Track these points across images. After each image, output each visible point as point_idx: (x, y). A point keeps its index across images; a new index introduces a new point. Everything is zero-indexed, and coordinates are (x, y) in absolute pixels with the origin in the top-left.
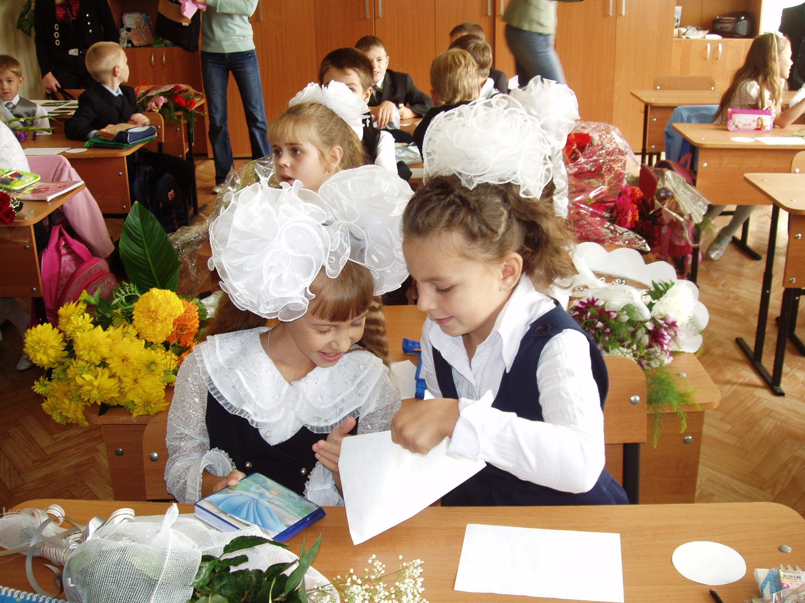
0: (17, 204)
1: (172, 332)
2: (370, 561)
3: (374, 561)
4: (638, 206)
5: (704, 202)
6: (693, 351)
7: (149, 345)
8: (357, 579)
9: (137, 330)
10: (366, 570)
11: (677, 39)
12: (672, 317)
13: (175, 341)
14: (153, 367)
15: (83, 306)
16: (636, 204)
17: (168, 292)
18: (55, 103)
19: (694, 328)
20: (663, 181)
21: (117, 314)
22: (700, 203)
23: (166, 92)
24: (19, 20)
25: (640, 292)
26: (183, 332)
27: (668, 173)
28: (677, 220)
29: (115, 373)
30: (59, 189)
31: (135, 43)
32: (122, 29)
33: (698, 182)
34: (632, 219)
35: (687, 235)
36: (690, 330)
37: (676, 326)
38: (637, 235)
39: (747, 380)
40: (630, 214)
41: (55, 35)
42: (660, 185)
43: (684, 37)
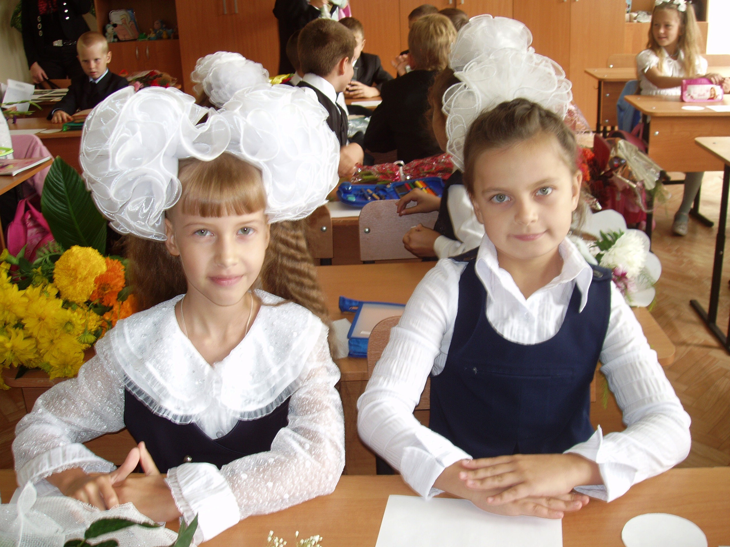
1: (94, 292)
2: (269, 539)
3: (273, 538)
4: (589, 167)
5: (655, 168)
6: (645, 304)
7: (67, 304)
9: (58, 289)
11: (628, 23)
12: (621, 268)
13: (96, 302)
14: (69, 327)
15: (5, 266)
16: (587, 164)
17: (90, 250)
18: (41, 92)
19: (646, 280)
20: (616, 150)
21: (37, 273)
22: (652, 170)
23: (142, 78)
24: (12, 19)
25: (589, 244)
26: (105, 291)
27: (621, 142)
28: (631, 187)
29: (31, 334)
30: (27, 165)
31: (121, 37)
32: (108, 25)
33: (651, 150)
35: (640, 201)
36: (642, 282)
37: (626, 278)
39: (702, 341)
41: (38, 27)
42: (613, 154)
43: (635, 21)
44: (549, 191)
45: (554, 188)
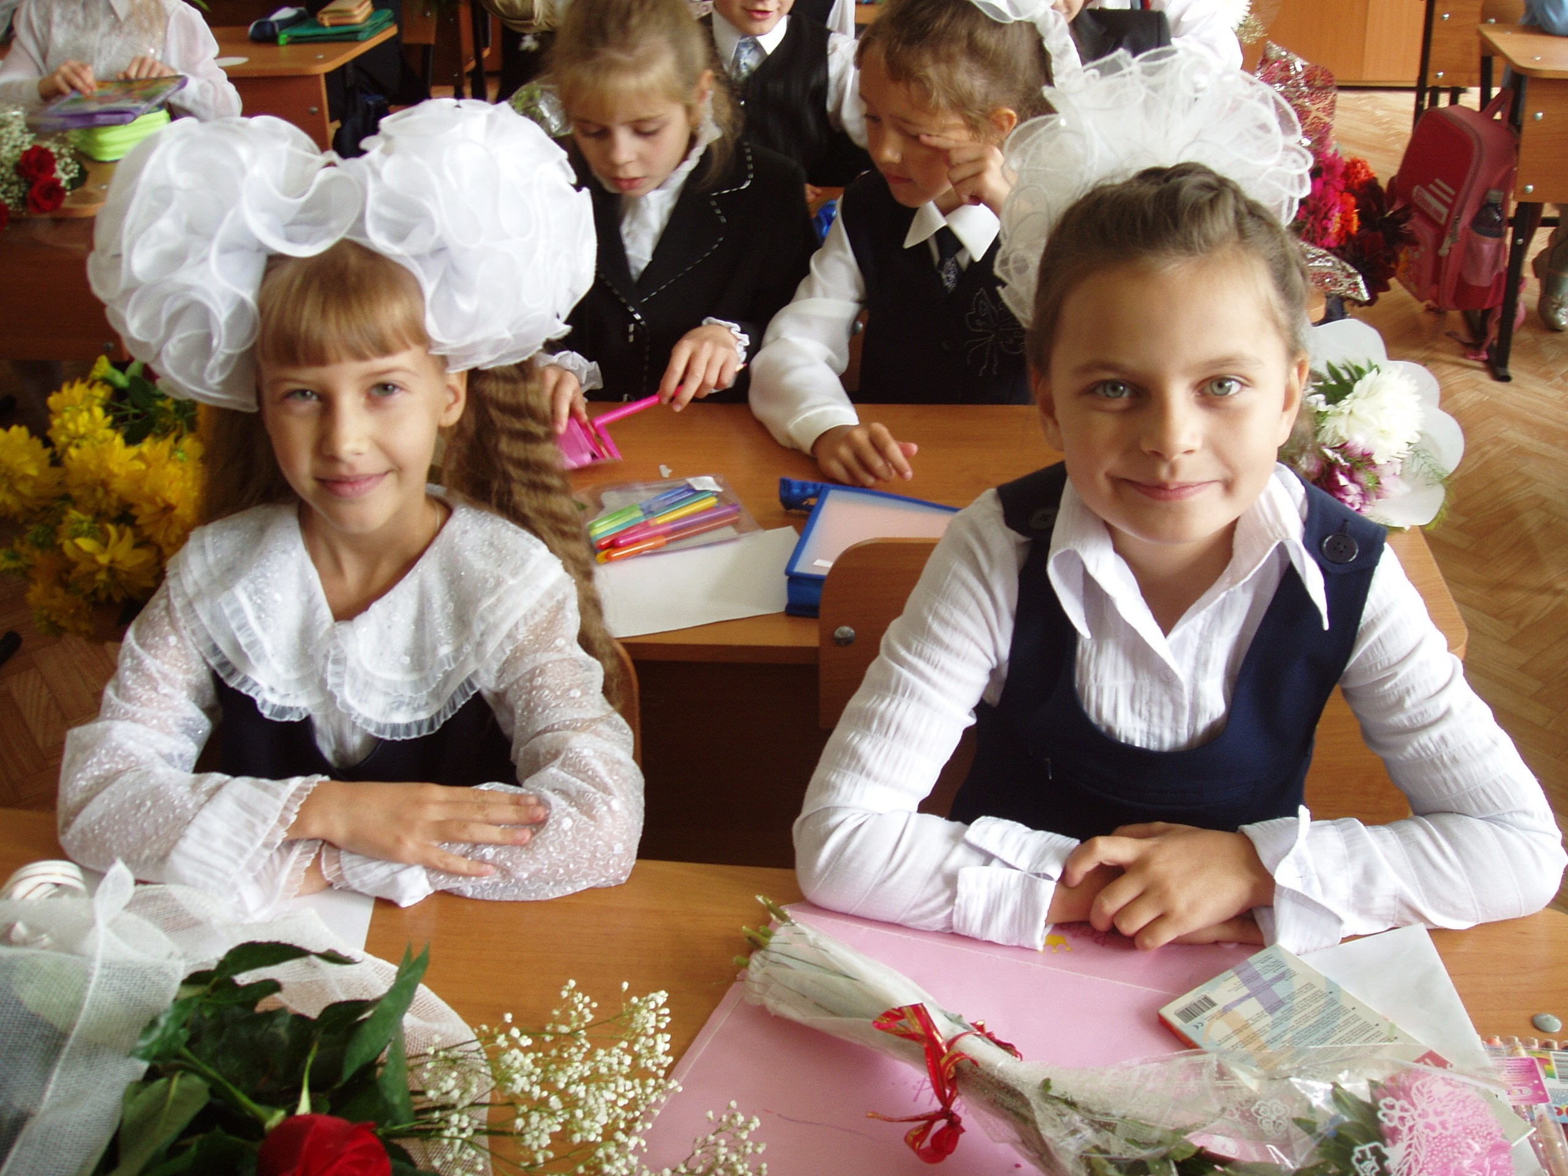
0: (72, 171)
2: (565, 994)
3: (572, 992)
4: (1357, 199)
8: (521, 1035)
10: (556, 1013)
12: (1362, 444)
15: (101, 393)
16: (1353, 195)
19: (1425, 469)
21: (163, 409)
29: (150, 536)
34: (1342, 227)
36: (1417, 473)
38: (1344, 264)
40: (1336, 217)
44: (1235, 387)
45: (1246, 383)
